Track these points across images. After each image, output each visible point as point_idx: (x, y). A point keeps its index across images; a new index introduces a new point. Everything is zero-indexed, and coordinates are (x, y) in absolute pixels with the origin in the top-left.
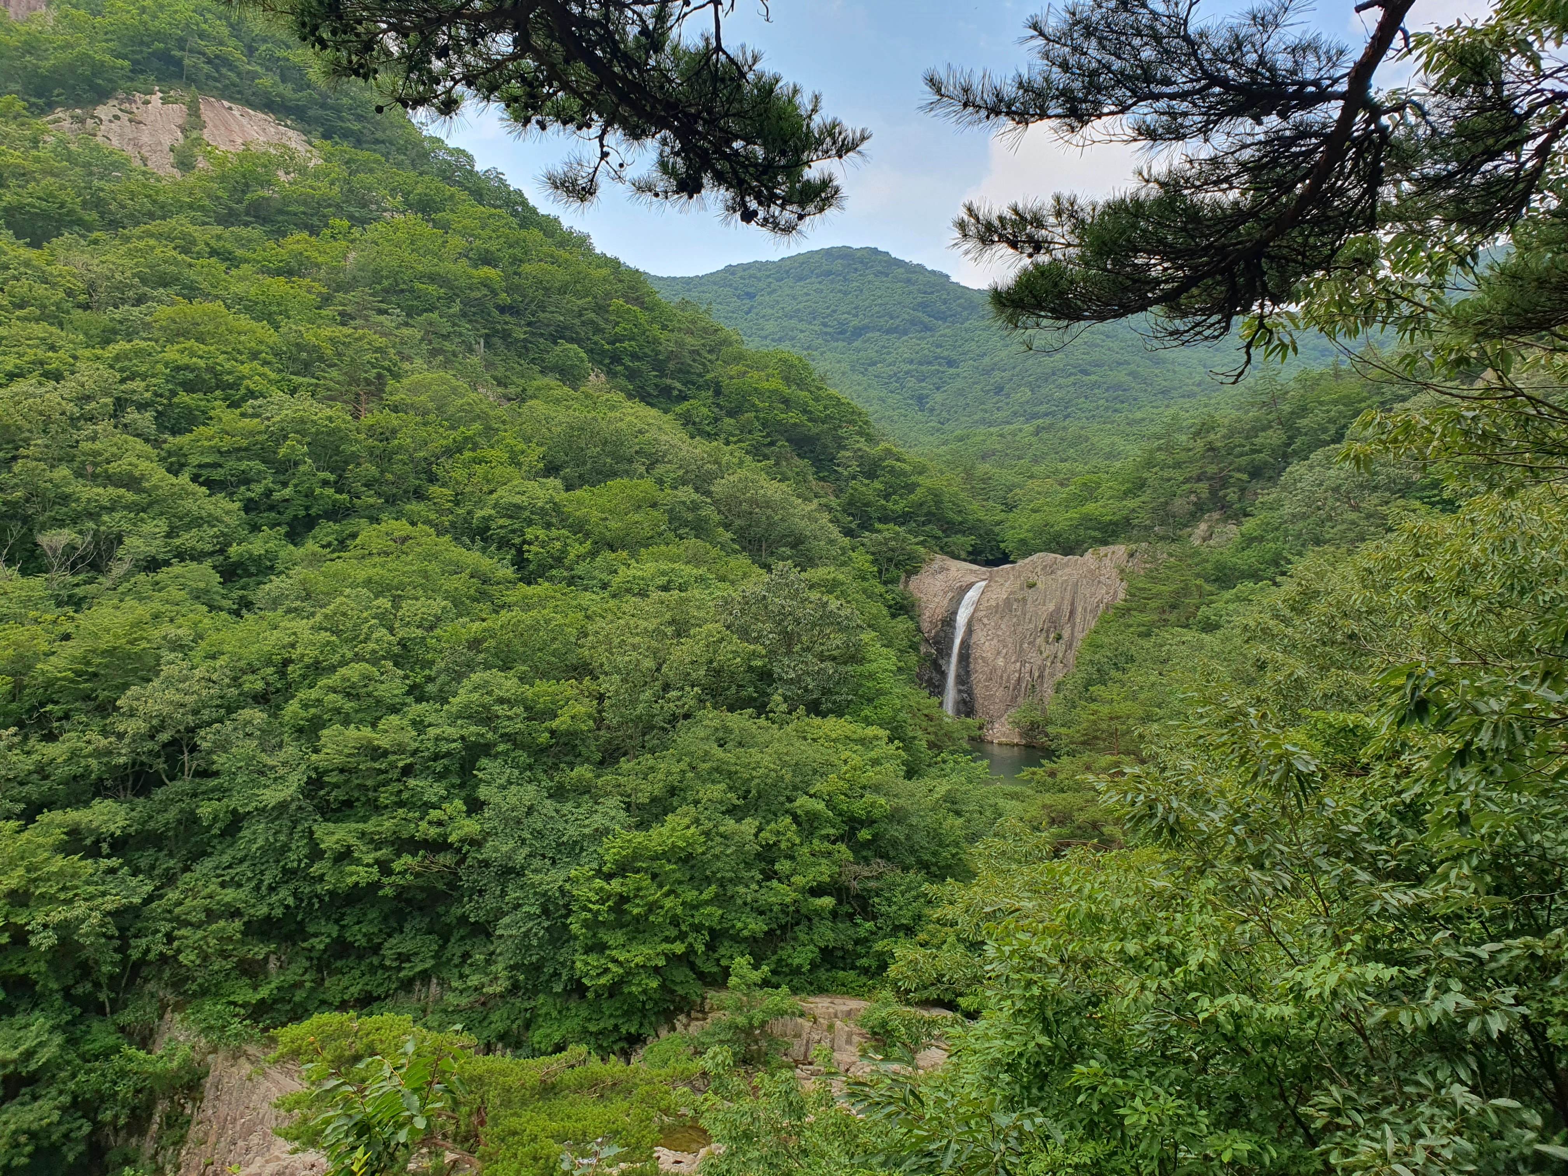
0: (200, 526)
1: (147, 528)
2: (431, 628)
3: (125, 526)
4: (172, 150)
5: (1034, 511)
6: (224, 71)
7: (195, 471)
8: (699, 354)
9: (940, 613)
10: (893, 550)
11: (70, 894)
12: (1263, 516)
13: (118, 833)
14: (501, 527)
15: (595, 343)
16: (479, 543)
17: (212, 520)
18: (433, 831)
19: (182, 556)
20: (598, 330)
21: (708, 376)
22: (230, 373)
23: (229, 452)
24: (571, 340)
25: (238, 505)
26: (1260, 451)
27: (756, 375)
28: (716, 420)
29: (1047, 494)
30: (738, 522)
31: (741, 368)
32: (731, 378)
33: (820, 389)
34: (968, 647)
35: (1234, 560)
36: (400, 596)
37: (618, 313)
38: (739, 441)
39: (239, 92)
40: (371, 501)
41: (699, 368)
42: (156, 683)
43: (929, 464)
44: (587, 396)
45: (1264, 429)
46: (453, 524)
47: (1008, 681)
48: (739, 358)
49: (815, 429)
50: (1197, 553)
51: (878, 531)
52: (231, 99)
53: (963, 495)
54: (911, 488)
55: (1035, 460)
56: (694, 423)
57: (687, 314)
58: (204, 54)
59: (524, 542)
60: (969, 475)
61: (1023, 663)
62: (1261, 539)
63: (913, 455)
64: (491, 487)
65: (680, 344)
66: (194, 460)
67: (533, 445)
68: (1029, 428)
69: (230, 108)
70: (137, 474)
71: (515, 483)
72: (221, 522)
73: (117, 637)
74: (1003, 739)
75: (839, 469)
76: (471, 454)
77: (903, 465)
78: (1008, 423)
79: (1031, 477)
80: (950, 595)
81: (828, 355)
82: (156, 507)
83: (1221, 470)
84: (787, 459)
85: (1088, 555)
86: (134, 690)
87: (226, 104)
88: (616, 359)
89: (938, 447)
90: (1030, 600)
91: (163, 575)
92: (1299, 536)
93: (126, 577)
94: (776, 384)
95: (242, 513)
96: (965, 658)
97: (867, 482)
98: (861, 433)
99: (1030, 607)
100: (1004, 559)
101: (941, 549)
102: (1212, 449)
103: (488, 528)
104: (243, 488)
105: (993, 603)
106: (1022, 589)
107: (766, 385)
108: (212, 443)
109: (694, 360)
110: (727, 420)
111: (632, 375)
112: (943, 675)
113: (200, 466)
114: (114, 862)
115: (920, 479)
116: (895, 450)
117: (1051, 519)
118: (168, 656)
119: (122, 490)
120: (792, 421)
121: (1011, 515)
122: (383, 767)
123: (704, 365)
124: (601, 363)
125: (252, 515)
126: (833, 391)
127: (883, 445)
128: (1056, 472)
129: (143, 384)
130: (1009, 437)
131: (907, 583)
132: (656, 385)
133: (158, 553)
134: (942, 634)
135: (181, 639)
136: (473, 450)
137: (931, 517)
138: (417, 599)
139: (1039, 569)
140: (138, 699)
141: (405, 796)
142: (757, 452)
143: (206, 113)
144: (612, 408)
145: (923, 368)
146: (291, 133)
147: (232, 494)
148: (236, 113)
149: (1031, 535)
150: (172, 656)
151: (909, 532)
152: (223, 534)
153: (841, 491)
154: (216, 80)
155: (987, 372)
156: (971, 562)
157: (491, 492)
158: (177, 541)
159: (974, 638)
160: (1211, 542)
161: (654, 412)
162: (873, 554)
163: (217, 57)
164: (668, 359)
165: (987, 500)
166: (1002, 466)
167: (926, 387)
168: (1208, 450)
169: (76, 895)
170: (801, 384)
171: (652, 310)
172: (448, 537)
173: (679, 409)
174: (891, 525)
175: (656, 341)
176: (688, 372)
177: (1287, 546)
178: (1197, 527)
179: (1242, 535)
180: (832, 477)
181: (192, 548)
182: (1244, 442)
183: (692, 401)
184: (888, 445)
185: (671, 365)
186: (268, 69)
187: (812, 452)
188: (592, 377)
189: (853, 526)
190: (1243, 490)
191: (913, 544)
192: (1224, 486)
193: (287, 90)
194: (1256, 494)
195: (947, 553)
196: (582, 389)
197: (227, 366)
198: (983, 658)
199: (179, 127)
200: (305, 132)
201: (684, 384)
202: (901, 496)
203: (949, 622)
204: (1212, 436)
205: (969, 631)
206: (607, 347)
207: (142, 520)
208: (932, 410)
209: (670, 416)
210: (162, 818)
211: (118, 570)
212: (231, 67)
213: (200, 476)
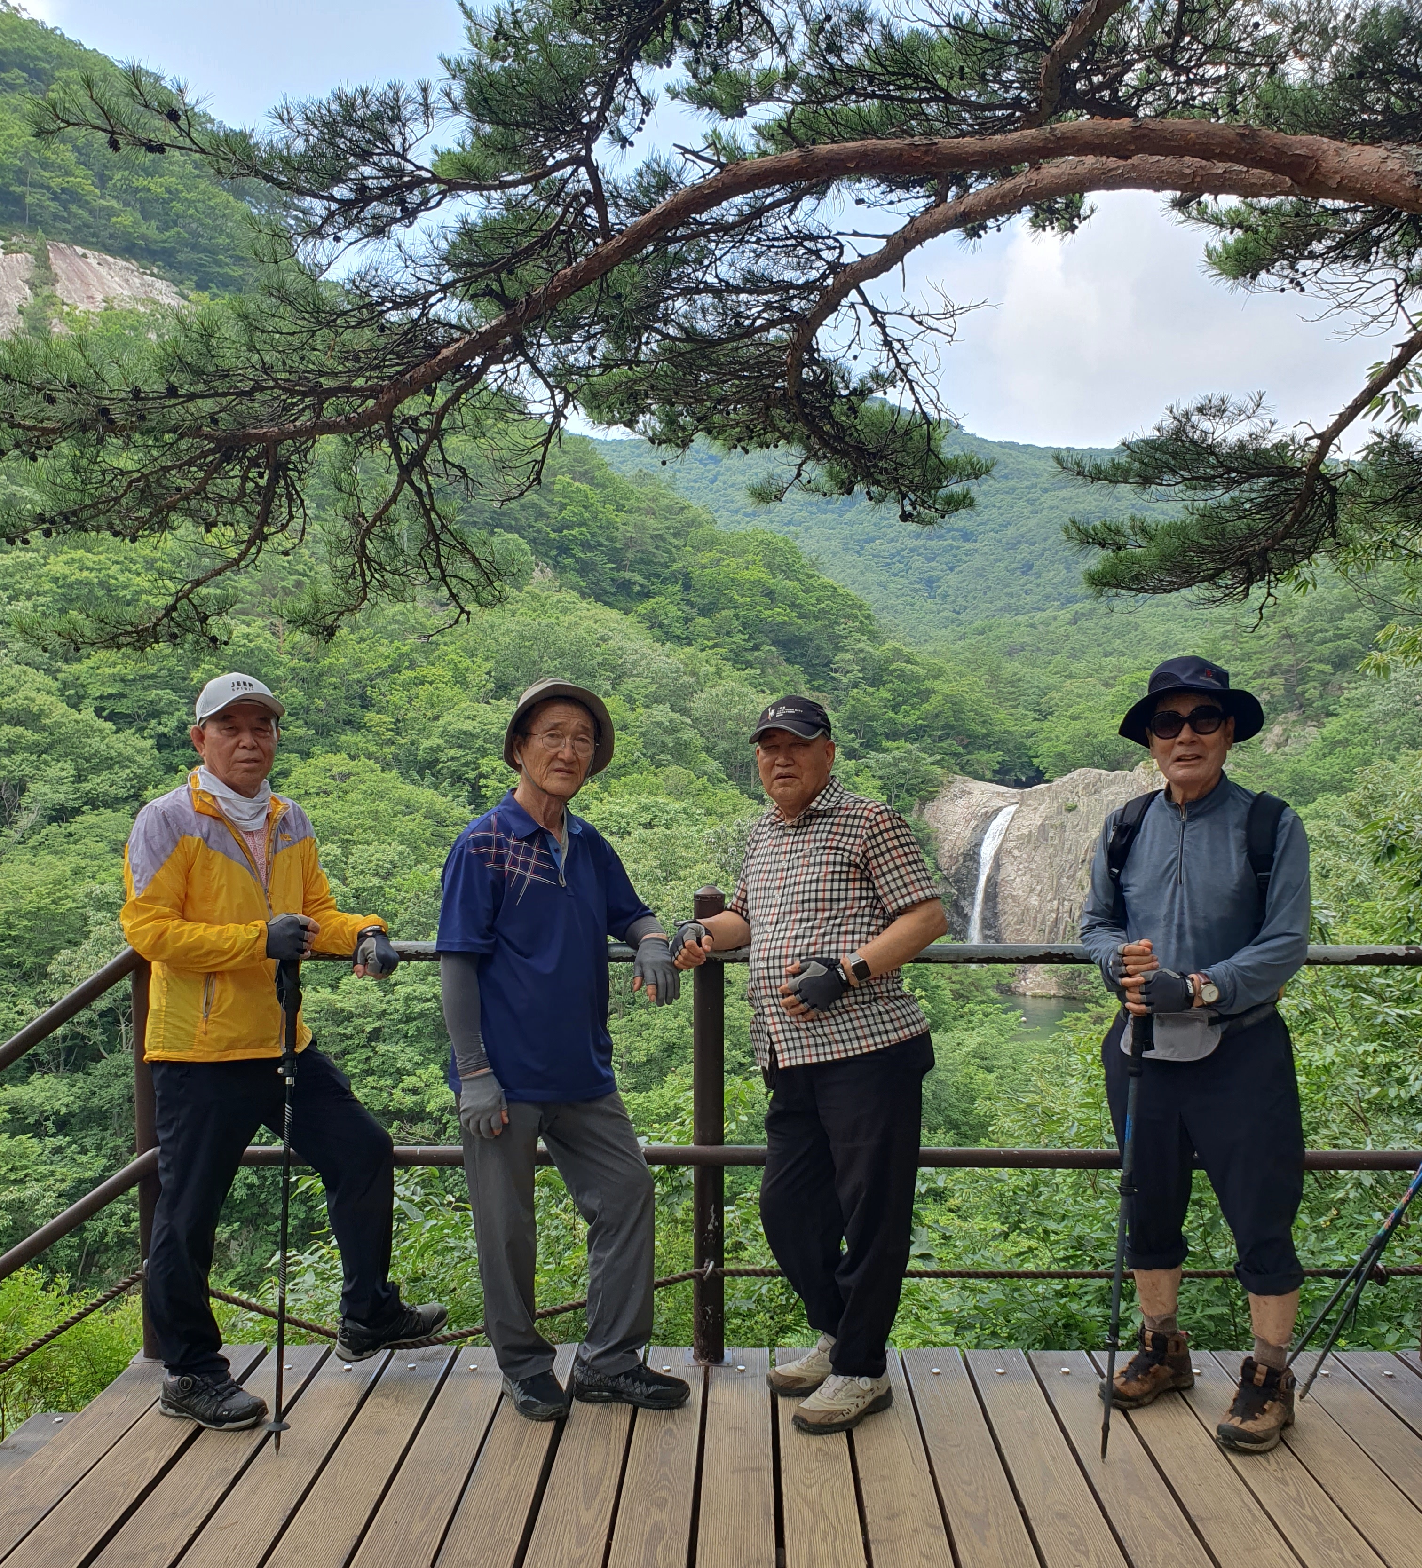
0: (110, 767)
1: (53, 772)
2: (388, 875)
3: (28, 770)
4: (20, 312)
5: (1074, 718)
6: (74, 208)
7: (97, 703)
8: (664, 540)
9: (962, 846)
10: (904, 773)
11: (21, 1174)
12: (1347, 715)
13: (64, 1111)
14: (453, 759)
15: (539, 531)
16: (429, 779)
17: (122, 761)
18: (409, 1100)
19: (94, 802)
20: (541, 515)
21: (675, 567)
22: (125, 587)
23: (134, 680)
24: (510, 529)
25: (150, 742)
26: (1346, 637)
27: (733, 562)
28: (687, 620)
29: (1089, 697)
30: (723, 745)
31: (714, 554)
32: (704, 567)
33: (811, 577)
34: (996, 884)
35: (1313, 769)
36: (348, 841)
37: (564, 492)
38: (716, 646)
39: (94, 235)
40: (301, 732)
41: (663, 557)
42: (86, 945)
43: (947, 667)
44: (534, 597)
45: (1352, 609)
46: (396, 758)
47: (1043, 922)
48: (711, 542)
49: (808, 627)
50: (1269, 763)
51: (886, 750)
52: (84, 244)
53: (987, 701)
54: (925, 695)
55: (1074, 655)
56: (661, 626)
57: (645, 490)
58: (48, 188)
59: (481, 776)
60: (994, 676)
61: (1061, 904)
62: (1345, 743)
63: (924, 654)
64: (436, 711)
65: (641, 528)
66: (95, 690)
67: (479, 660)
68: (1065, 615)
69: (85, 256)
70: (35, 709)
71: (463, 705)
72: (134, 762)
73: (40, 896)
74: (1038, 991)
75: (837, 675)
76: (410, 674)
77: (915, 668)
78: (1039, 609)
79: (1068, 677)
80: (973, 823)
81: (815, 531)
82: (60, 749)
83: (1299, 661)
84: (773, 666)
85: (1139, 769)
86: (65, 954)
87: (79, 250)
88: (564, 550)
89: (953, 642)
90: (1069, 825)
91: (76, 825)
92: (1391, 739)
93: (34, 830)
94: (757, 573)
95: (156, 752)
96: (991, 897)
97: (871, 690)
98: (861, 630)
99: (1069, 834)
100: (1038, 777)
101: (962, 768)
102: (1289, 636)
103: (437, 761)
104: (153, 722)
105: (1025, 831)
106: (1059, 813)
107: (746, 574)
108: (115, 670)
109: (657, 547)
110: (700, 620)
111: (584, 568)
112: (966, 918)
113: (101, 697)
114: (61, 1141)
115: (936, 685)
116: (906, 650)
117: (1094, 727)
118: (95, 916)
119: (20, 730)
120: (780, 619)
121: (1046, 725)
122: (349, 1031)
123: (669, 552)
124: (546, 555)
125: (166, 753)
126: (826, 579)
127: (890, 644)
128: (1100, 669)
129: (30, 604)
130: (1041, 628)
131: (921, 811)
132: (612, 580)
133: (67, 800)
134: (964, 871)
135: (107, 896)
136: (411, 667)
137: (949, 730)
138: (369, 844)
139: (1080, 789)
140: (70, 964)
141: (375, 1063)
142: (738, 659)
143: (58, 264)
144: (565, 611)
145: (933, 543)
146: (159, 284)
147: (141, 730)
148: (92, 261)
149: (1070, 747)
150: (100, 915)
151: (924, 750)
152: (136, 776)
153: (840, 702)
154: (64, 220)
155: (1013, 546)
156: (998, 782)
157: (437, 718)
158: (87, 786)
159: (1002, 874)
160: (1287, 749)
161: (615, 614)
162: (881, 778)
163: (63, 190)
164: (627, 547)
165: (1016, 707)
166: (1033, 665)
167: (937, 568)
168: (1284, 637)
169: (26, 1176)
170: (789, 572)
171: (604, 487)
172: (394, 772)
173: (644, 607)
174: (901, 742)
175: (611, 525)
176: (651, 562)
177: (1377, 751)
178: (1270, 731)
179: (1324, 740)
180: (830, 686)
181: (105, 794)
182: (1327, 626)
183: (658, 599)
184: (897, 645)
185: (630, 555)
186: (127, 204)
187: (803, 655)
188: (537, 573)
189: (856, 745)
190: (1325, 684)
191: (928, 764)
192: (1303, 680)
193: (150, 230)
194: (1341, 688)
195: (969, 774)
196: (527, 588)
197: (121, 578)
198: (1013, 897)
199: (27, 282)
200: (176, 282)
201: (647, 578)
202: (913, 706)
203: (972, 856)
204: (1288, 620)
205: (997, 865)
206: (553, 535)
207: (45, 763)
208: (945, 596)
209: (632, 618)
210: (106, 1094)
211: (25, 820)
212: (83, 203)
213: (104, 709)
